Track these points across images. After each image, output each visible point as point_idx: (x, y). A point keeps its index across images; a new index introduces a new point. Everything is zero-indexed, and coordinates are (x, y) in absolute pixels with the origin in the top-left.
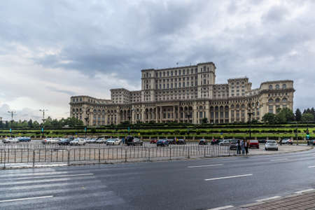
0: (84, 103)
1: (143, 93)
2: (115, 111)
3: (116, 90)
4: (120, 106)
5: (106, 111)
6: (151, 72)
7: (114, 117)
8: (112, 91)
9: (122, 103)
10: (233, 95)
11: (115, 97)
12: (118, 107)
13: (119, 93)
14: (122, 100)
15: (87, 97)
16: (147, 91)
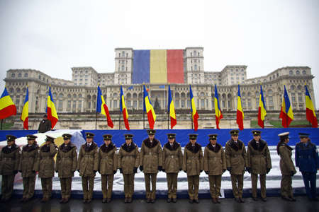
0: (30, 80)
1: (116, 75)
2: (80, 95)
3: (81, 69)
4: (86, 88)
5: (65, 95)
6: (128, 52)
7: (77, 103)
8: (74, 70)
9: (89, 85)
10: (232, 82)
11: (78, 78)
12: (84, 90)
13: (84, 73)
14: (89, 82)
15: (38, 72)
16: (122, 73)
